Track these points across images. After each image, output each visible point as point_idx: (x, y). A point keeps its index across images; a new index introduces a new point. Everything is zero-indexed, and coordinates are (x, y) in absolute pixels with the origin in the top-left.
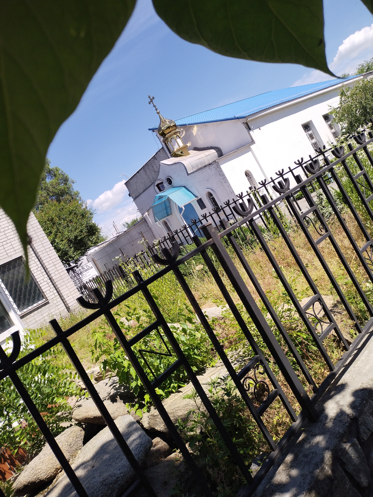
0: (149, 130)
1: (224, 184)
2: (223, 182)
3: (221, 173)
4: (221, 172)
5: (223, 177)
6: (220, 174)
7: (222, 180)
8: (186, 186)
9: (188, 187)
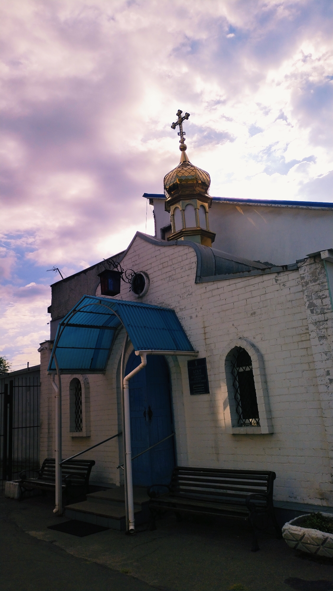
0: (146, 195)
1: (315, 341)
2: (313, 335)
3: (318, 302)
4: (320, 297)
5: (321, 317)
6: (312, 306)
7: (312, 327)
8: (177, 310)
9: (179, 315)
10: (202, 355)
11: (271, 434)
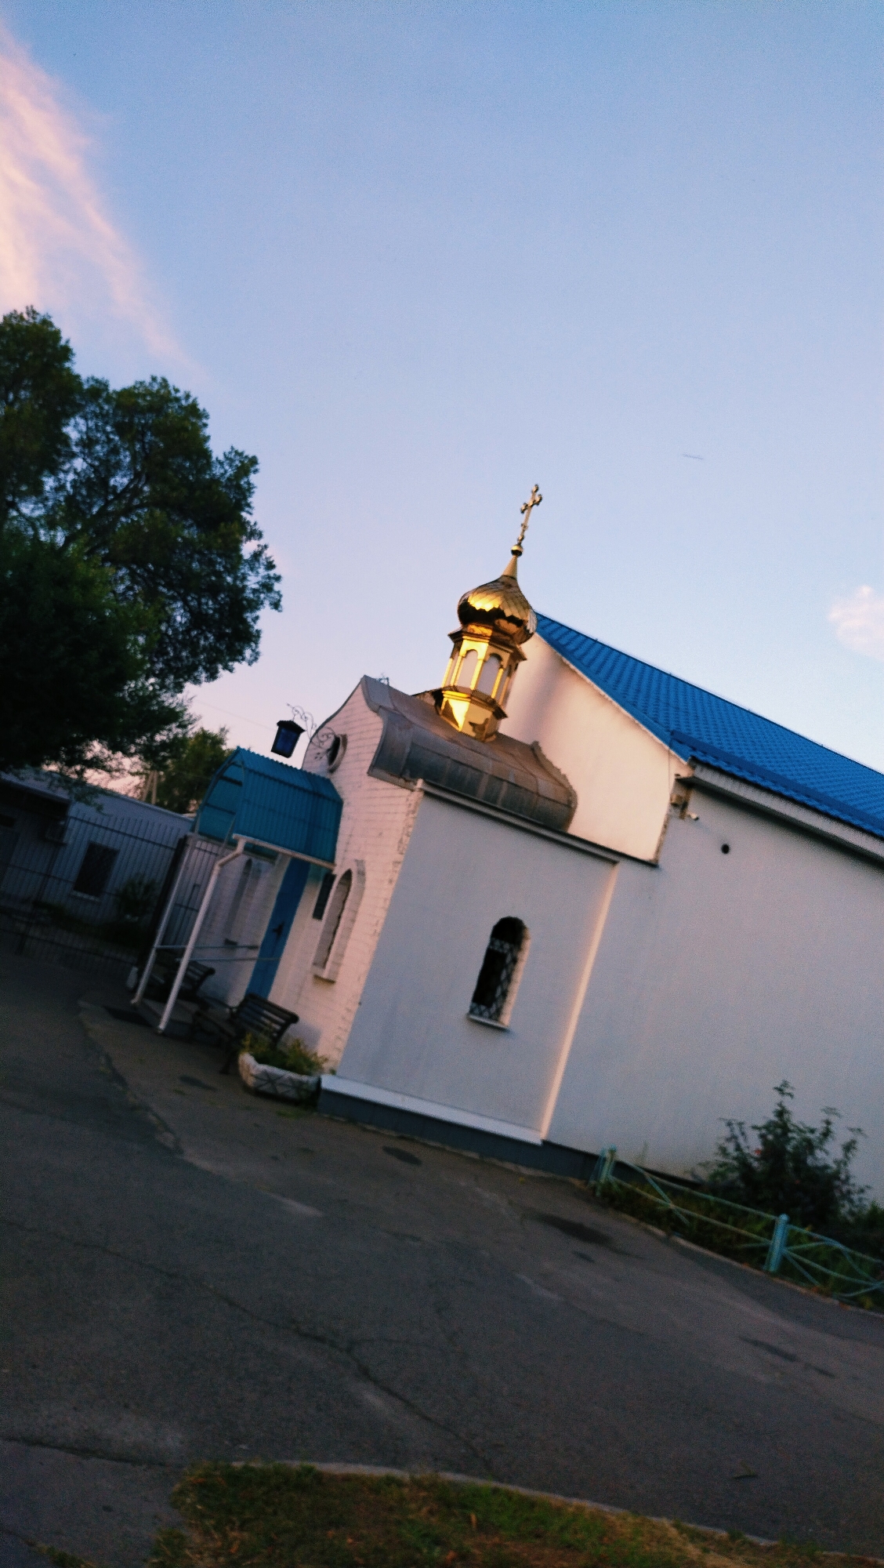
2: (388, 875)
3: (404, 838)
4: (408, 834)
5: (399, 857)
6: (401, 841)
7: (391, 867)
8: (345, 804)
9: (346, 810)
10: (335, 872)
11: (331, 982)
